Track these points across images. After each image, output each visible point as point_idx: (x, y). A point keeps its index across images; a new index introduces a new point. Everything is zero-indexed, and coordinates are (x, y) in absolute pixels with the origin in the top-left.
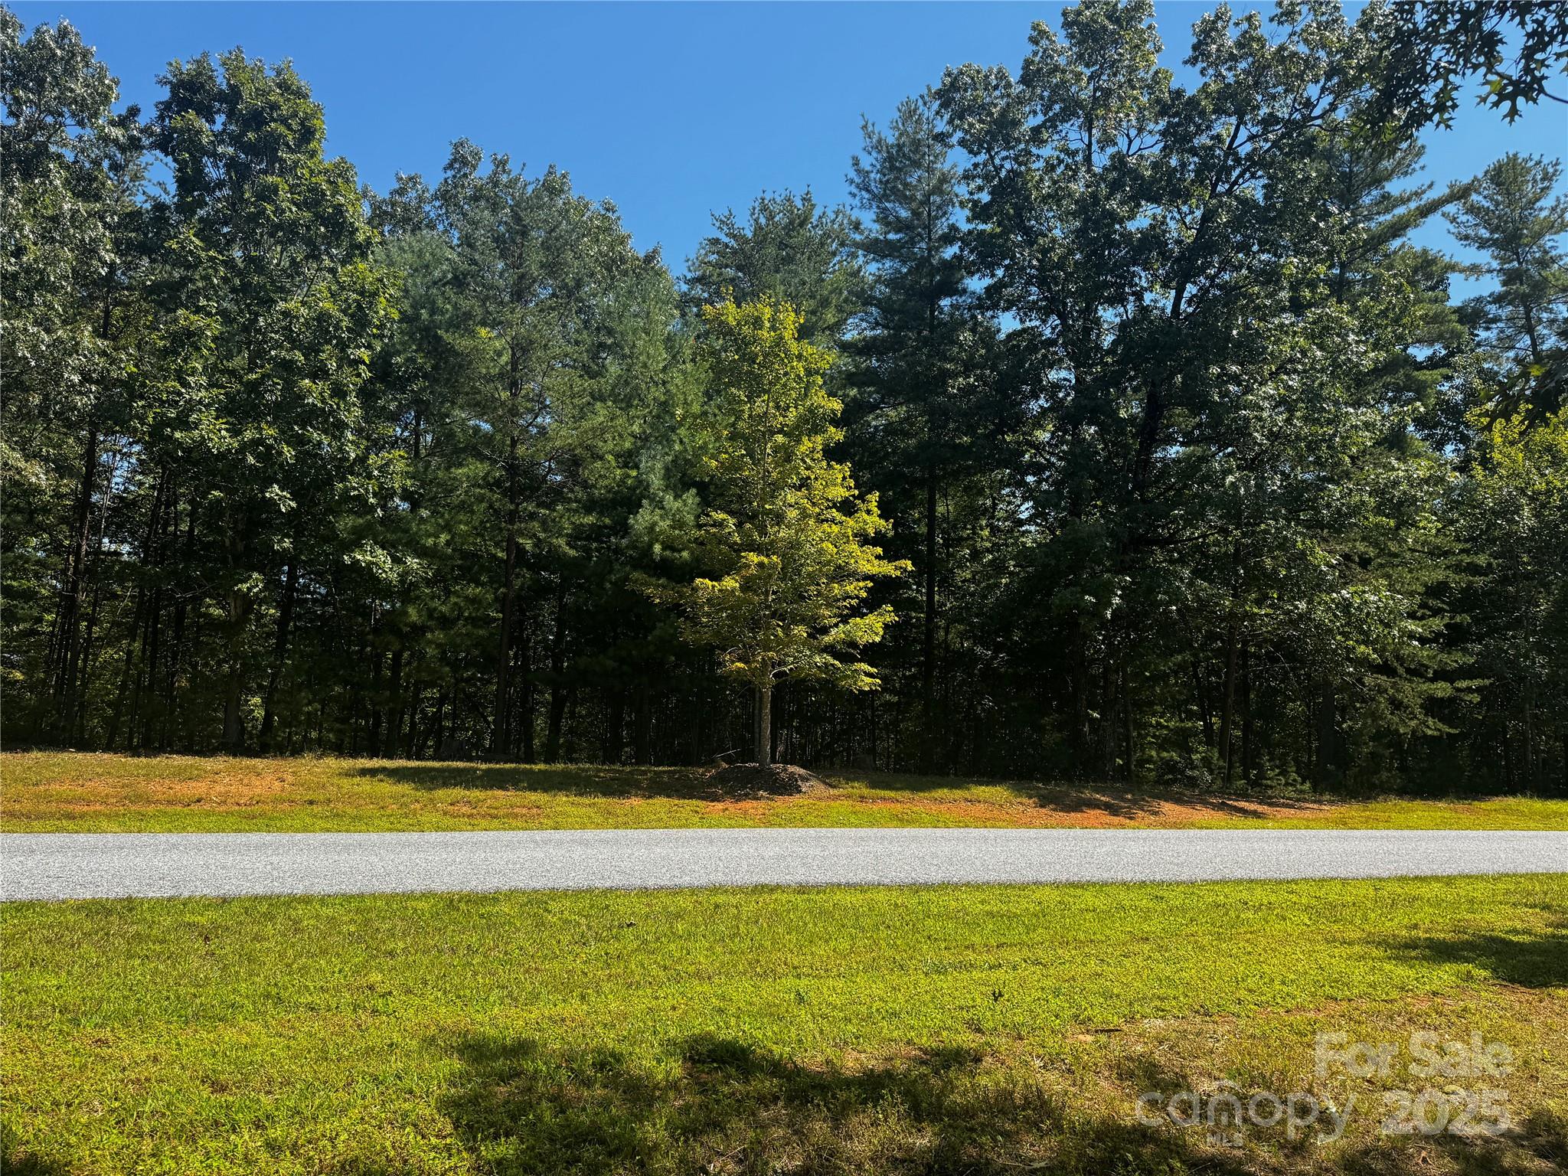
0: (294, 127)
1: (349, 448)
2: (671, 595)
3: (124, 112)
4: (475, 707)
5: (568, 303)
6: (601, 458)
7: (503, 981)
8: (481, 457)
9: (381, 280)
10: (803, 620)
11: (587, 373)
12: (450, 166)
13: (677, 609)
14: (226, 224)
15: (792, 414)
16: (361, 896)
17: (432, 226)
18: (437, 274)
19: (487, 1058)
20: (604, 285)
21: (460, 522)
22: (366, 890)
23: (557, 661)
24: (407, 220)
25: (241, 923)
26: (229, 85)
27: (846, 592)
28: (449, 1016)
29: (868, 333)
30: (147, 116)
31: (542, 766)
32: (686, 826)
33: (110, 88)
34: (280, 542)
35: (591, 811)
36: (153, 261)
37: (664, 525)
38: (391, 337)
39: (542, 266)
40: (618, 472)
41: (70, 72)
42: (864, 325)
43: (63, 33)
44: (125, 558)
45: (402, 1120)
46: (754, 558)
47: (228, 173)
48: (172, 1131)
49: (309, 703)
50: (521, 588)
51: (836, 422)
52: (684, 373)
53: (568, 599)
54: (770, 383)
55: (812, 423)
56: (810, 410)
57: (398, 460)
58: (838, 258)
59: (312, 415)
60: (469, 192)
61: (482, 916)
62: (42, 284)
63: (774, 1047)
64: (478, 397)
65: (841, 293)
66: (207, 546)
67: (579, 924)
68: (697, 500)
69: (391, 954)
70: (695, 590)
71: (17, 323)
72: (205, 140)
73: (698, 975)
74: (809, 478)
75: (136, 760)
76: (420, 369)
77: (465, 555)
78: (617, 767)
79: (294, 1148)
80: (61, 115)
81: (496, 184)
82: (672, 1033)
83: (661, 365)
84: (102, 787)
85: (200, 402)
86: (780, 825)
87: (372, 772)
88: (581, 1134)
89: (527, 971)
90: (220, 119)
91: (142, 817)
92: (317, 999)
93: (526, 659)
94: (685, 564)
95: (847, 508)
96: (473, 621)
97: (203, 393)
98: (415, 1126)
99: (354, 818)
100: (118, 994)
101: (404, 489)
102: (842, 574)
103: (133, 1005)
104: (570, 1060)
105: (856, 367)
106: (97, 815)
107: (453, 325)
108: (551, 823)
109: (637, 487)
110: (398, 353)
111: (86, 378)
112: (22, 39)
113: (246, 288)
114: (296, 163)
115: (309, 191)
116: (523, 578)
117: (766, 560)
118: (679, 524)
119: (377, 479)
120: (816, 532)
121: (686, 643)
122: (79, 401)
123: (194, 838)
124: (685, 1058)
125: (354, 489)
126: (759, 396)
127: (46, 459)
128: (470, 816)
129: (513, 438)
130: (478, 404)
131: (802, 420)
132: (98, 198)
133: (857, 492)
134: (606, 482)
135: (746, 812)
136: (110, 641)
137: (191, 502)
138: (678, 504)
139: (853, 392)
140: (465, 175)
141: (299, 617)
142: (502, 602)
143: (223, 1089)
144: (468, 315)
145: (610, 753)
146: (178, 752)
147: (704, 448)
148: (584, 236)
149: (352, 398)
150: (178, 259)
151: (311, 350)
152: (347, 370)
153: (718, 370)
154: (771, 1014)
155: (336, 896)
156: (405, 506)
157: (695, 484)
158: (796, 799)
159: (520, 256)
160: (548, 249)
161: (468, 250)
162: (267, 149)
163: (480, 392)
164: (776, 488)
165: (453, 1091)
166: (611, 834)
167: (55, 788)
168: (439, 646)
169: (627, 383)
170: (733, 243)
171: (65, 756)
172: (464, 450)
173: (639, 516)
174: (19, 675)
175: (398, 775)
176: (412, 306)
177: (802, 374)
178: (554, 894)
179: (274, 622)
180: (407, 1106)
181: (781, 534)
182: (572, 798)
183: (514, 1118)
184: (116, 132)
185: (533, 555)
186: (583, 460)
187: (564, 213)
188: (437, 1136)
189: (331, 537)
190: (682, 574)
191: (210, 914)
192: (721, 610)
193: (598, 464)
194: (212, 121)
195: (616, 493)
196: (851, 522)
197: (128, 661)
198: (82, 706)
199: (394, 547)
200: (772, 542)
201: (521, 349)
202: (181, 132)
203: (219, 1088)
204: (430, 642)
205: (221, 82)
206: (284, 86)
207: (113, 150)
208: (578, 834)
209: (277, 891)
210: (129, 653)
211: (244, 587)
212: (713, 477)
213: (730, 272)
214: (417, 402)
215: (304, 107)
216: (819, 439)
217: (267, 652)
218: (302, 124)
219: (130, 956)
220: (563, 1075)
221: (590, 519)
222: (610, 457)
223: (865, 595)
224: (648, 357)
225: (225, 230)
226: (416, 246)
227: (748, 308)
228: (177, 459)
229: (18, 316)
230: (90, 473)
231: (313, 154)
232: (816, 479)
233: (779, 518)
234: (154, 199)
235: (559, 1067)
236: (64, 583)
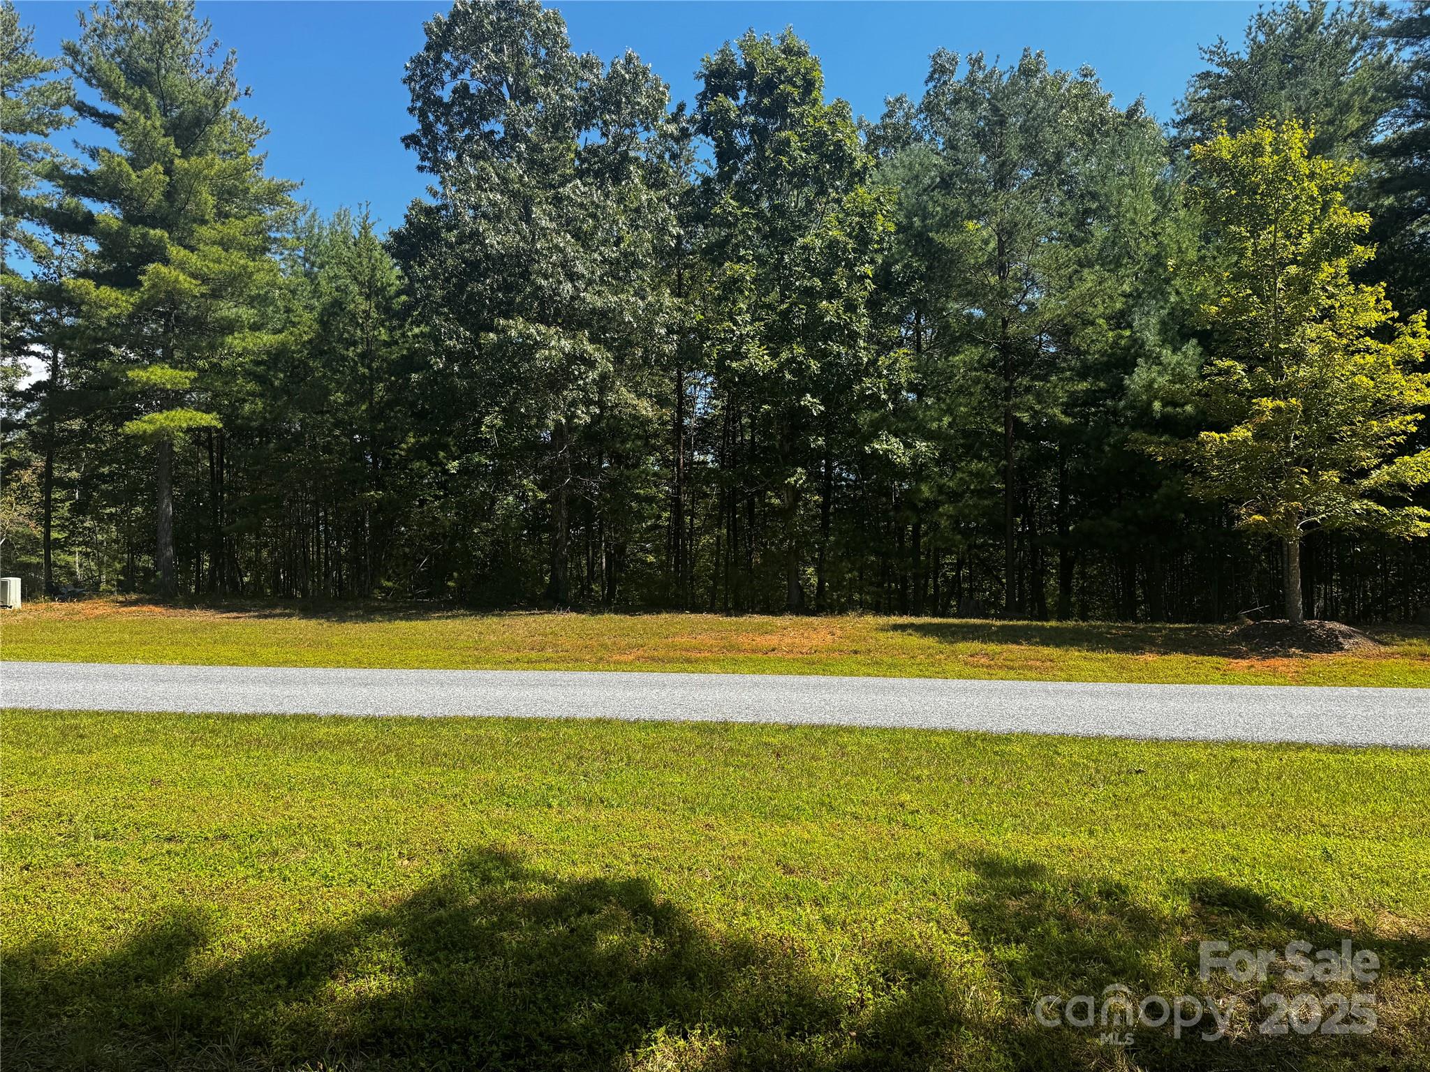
0: (799, 83)
1: (862, 354)
2: (1174, 451)
3: (675, 110)
4: (988, 569)
5: (1048, 179)
6: (1093, 323)
7: (1016, 810)
8: (975, 342)
9: (878, 200)
10: (1334, 465)
11: (1073, 242)
12: (931, 78)
13: (1181, 466)
14: (754, 182)
15: (1307, 240)
16: (894, 729)
17: (919, 139)
18: (927, 181)
19: (1000, 875)
20: (1085, 152)
21: (960, 405)
22: (897, 725)
23: (1063, 524)
24: (897, 139)
25: (801, 745)
26: (746, 63)
27: (1390, 429)
28: (967, 836)
29: (1407, 130)
30: (691, 109)
31: (1053, 623)
32: (1206, 682)
33: (664, 93)
34: (815, 440)
35: (1104, 666)
36: (706, 227)
37: (1162, 381)
38: (890, 249)
39: (1022, 148)
40: (1111, 334)
41: (636, 89)
42: (1401, 121)
43: (629, 60)
44: (710, 465)
45: (928, 916)
46: (1267, 403)
47: (752, 138)
48: (756, 898)
49: (850, 571)
50: (1021, 459)
51: (1362, 239)
52: (1176, 220)
53: (1068, 466)
54: (1277, 211)
55: (1333, 246)
56: (1329, 232)
57: (903, 357)
58: (1358, 55)
59: (831, 331)
60: (949, 97)
61: (996, 753)
62: (636, 264)
63: (1294, 900)
64: (969, 287)
65: (1365, 93)
66: (765, 450)
67: (1088, 768)
68: (1199, 349)
69: (918, 779)
70: (1202, 444)
71: (623, 296)
72: (733, 115)
73: (1211, 823)
74: (1332, 307)
75: (729, 619)
76: (916, 272)
77: (965, 434)
78: (1131, 624)
79: (844, 925)
80: (634, 125)
81: (973, 83)
82: (1180, 874)
83: (1150, 218)
84: (707, 639)
85: (748, 335)
86: (1317, 684)
87: (903, 628)
88: (1087, 952)
89: (1037, 805)
90: (742, 94)
91: (735, 662)
92: (859, 810)
93: (1031, 524)
94: (1190, 417)
95: (1385, 333)
96: (979, 493)
97: (749, 328)
98: (938, 922)
99: (890, 666)
100: (719, 792)
101: (910, 383)
102: (1382, 409)
103: (729, 801)
104: (1076, 885)
105: (1390, 171)
106: (706, 660)
107: (943, 225)
108: (1063, 675)
109: (1132, 346)
110: (897, 262)
111: (670, 331)
112: (603, 73)
113: (773, 233)
114: (802, 115)
115: (814, 135)
116: (1021, 450)
117: (1282, 404)
118: (1180, 378)
119: (887, 377)
120: (1344, 366)
121: (1194, 501)
122: (667, 348)
123: (770, 678)
124: (1193, 898)
125: (869, 388)
126: (1265, 229)
127: (650, 396)
128: (989, 667)
129: (1003, 319)
130: (969, 293)
131: (1319, 244)
132: (665, 185)
133: (1396, 314)
134: (1099, 346)
135: (1275, 670)
136: (707, 530)
137: (750, 416)
138: (1175, 359)
139: (1388, 201)
140: (945, 83)
141: (837, 501)
142: (1003, 474)
143: (791, 872)
144: (956, 213)
145: (1125, 611)
146: (757, 613)
147: (1203, 296)
148: (1062, 108)
149: (862, 310)
150: (722, 222)
151: (826, 275)
152: (856, 286)
153: (1212, 211)
154: (1292, 868)
155: (873, 728)
156: (912, 396)
157: (1195, 334)
158: (1337, 657)
159: (1000, 145)
160: (1027, 131)
161: (951, 152)
162: (778, 110)
163: (971, 282)
164: (1290, 324)
165: (970, 898)
166: (1123, 687)
167: (678, 639)
168: (950, 517)
169: (1114, 244)
170: (1226, 71)
171: (683, 616)
172: (959, 339)
173: (1135, 376)
174: (651, 559)
175: (924, 630)
176: (906, 217)
177: (1316, 193)
178: (1063, 739)
179: (818, 506)
180: (931, 905)
181: (1301, 373)
182: (1084, 653)
183: (1025, 929)
184: (671, 128)
185: (1033, 428)
186: (1074, 328)
187: (1041, 92)
188: (957, 934)
189: (855, 431)
190: (1185, 429)
191: (781, 737)
192: (1234, 462)
193: (1090, 330)
194: (736, 98)
195: (1109, 356)
196: (1391, 349)
197: (718, 544)
198: (692, 579)
199: (905, 434)
200: (1289, 385)
201: (1007, 234)
202: (714, 114)
203: (790, 871)
204: (941, 515)
205: (740, 63)
206: (788, 51)
207: (671, 143)
208: (1090, 686)
209: (829, 721)
210: (718, 537)
211: (792, 480)
212: (1213, 324)
213: (1226, 103)
214: (916, 302)
215: (805, 63)
216: (1343, 262)
217: (815, 532)
218: (804, 79)
219: (727, 765)
220: (1070, 898)
221: (1084, 386)
222: (1101, 321)
223: (1414, 429)
224: (1136, 213)
225: (755, 187)
226: (907, 160)
227: (1245, 138)
228: (735, 384)
229: (622, 291)
230: (680, 403)
231: (815, 102)
232: (1342, 307)
233: (1298, 356)
234: (702, 175)
235: (1065, 890)
236: (673, 488)
